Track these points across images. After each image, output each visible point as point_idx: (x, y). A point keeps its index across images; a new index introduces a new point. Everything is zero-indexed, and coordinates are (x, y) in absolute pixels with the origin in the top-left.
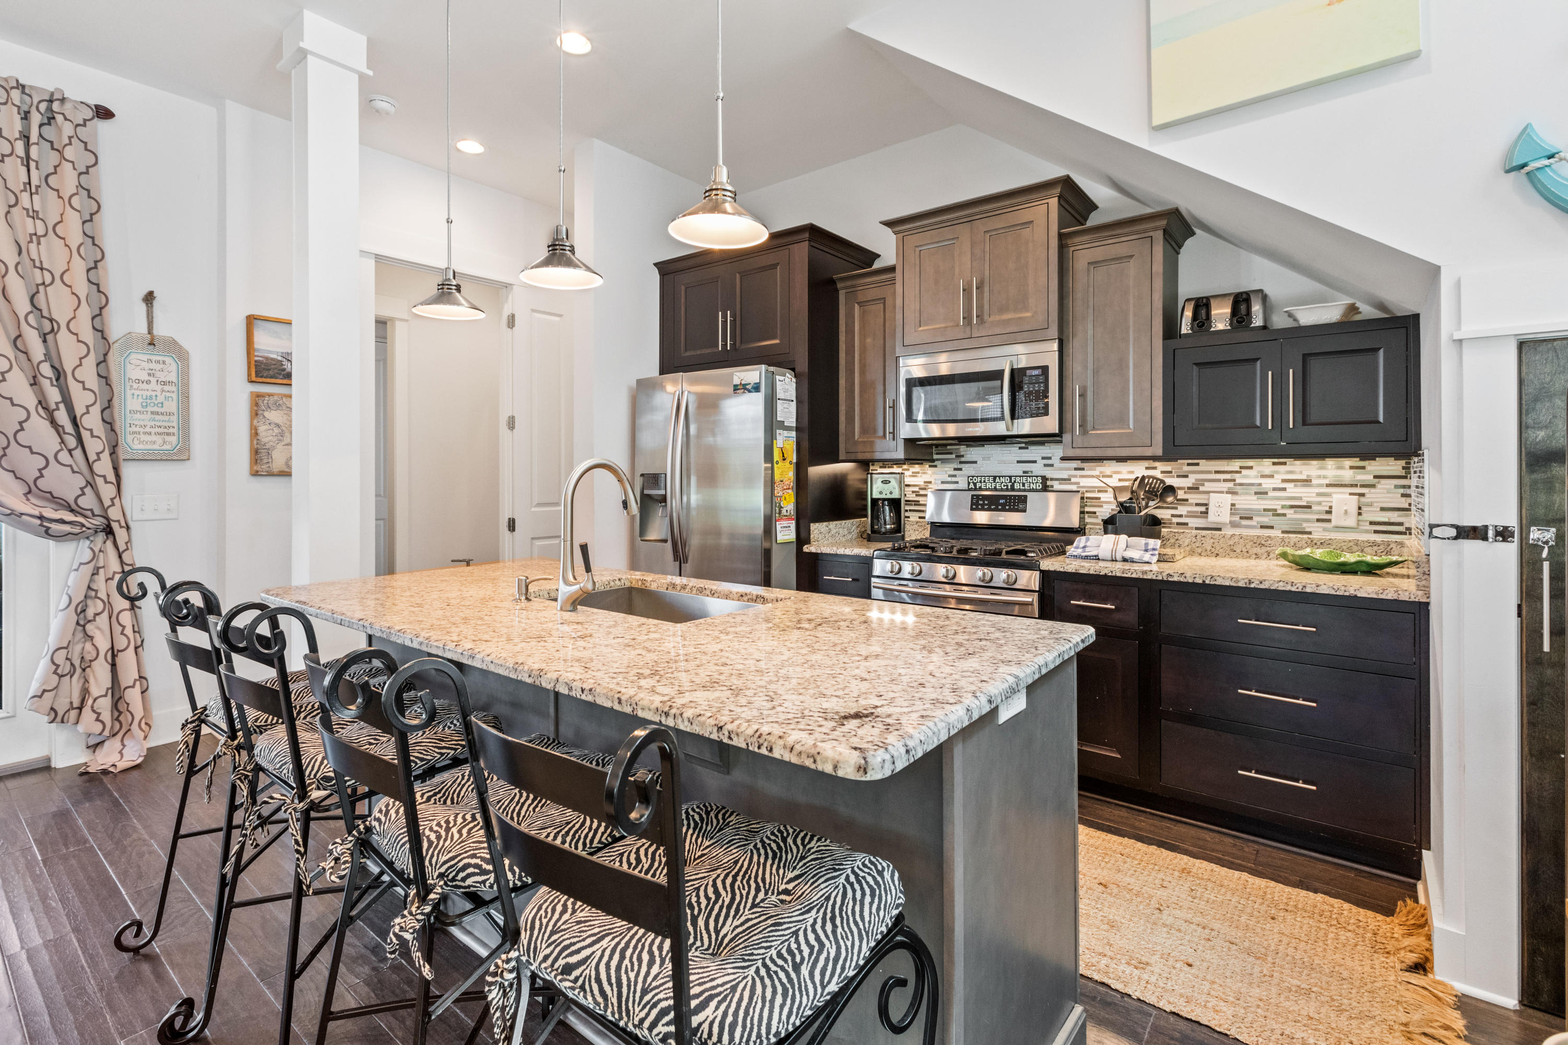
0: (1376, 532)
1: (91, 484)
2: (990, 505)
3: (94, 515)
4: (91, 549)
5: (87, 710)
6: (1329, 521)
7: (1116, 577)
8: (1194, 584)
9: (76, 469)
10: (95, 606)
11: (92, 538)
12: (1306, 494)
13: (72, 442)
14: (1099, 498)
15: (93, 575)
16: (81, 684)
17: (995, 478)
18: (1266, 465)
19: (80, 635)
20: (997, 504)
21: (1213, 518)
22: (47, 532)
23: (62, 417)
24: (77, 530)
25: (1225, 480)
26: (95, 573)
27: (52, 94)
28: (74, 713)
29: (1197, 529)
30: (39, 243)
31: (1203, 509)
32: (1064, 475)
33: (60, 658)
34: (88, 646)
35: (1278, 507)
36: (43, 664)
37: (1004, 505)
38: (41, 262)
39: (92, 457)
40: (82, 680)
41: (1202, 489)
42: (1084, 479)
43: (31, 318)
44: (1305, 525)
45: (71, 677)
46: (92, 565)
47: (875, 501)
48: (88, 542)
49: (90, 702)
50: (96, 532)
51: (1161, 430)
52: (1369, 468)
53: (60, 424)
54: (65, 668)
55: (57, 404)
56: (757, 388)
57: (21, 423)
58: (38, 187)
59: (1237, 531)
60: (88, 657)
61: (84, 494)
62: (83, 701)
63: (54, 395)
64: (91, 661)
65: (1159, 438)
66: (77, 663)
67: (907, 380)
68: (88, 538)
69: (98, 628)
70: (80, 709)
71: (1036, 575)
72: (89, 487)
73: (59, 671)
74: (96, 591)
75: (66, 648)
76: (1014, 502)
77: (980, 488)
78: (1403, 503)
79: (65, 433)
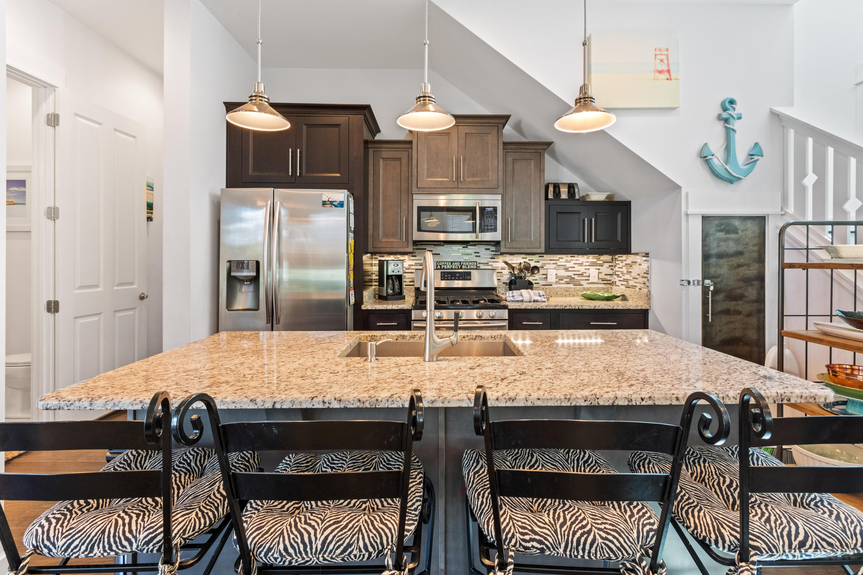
0: (603, 284)
2: (451, 277)
6: (589, 280)
7: (543, 309)
8: (575, 309)
12: (582, 269)
14: (502, 272)
17: (452, 262)
18: (568, 257)
20: (455, 277)
21: (549, 280)
25: (553, 264)
29: (543, 285)
31: (545, 276)
32: (485, 261)
35: (572, 275)
37: (458, 277)
41: (545, 267)
42: (495, 263)
44: (581, 282)
47: (388, 276)
51: (544, 241)
52: (601, 259)
56: (341, 205)
59: (559, 286)
65: (543, 245)
67: (418, 207)
71: (506, 311)
76: (464, 275)
77: (444, 268)
78: (611, 272)
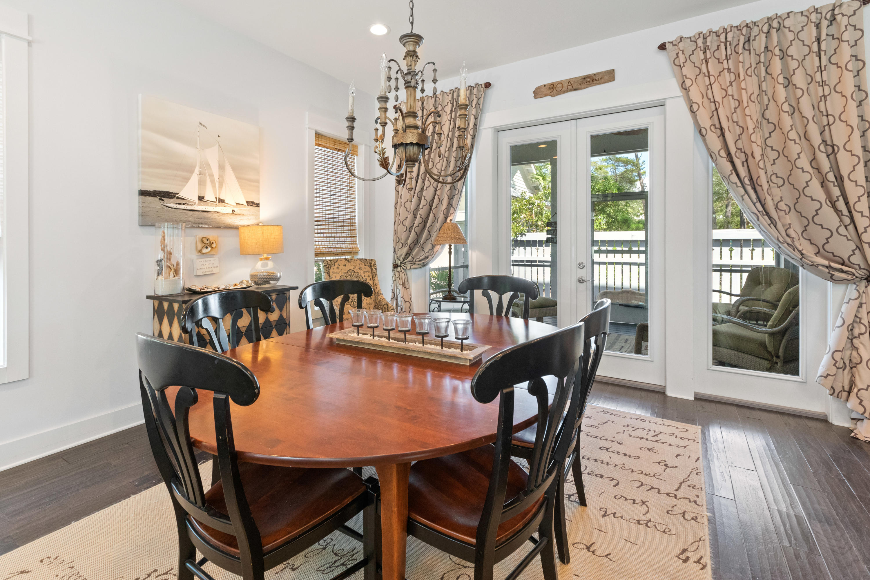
1: (859, 248)
3: (860, 268)
4: (858, 291)
5: (853, 395)
9: (849, 238)
10: (859, 328)
11: (857, 284)
13: (847, 220)
15: (859, 307)
16: (849, 377)
19: (849, 345)
22: (831, 277)
23: (841, 205)
24: (850, 277)
26: (860, 306)
27: (834, 4)
28: (845, 394)
30: (825, 101)
33: (838, 356)
34: (854, 353)
36: (826, 359)
38: (827, 112)
39: (861, 230)
40: (850, 375)
43: (822, 148)
45: (843, 370)
46: (858, 301)
48: (855, 286)
49: (856, 390)
50: (861, 280)
53: (840, 209)
54: (840, 364)
55: (837, 197)
57: (816, 211)
58: (825, 66)
60: (854, 361)
61: (854, 254)
62: (851, 388)
63: (836, 192)
64: (856, 364)
66: (847, 363)
68: (854, 283)
69: (862, 343)
70: (849, 392)
72: (858, 250)
73: (837, 365)
74: (861, 319)
75: (841, 351)
79: (842, 215)
